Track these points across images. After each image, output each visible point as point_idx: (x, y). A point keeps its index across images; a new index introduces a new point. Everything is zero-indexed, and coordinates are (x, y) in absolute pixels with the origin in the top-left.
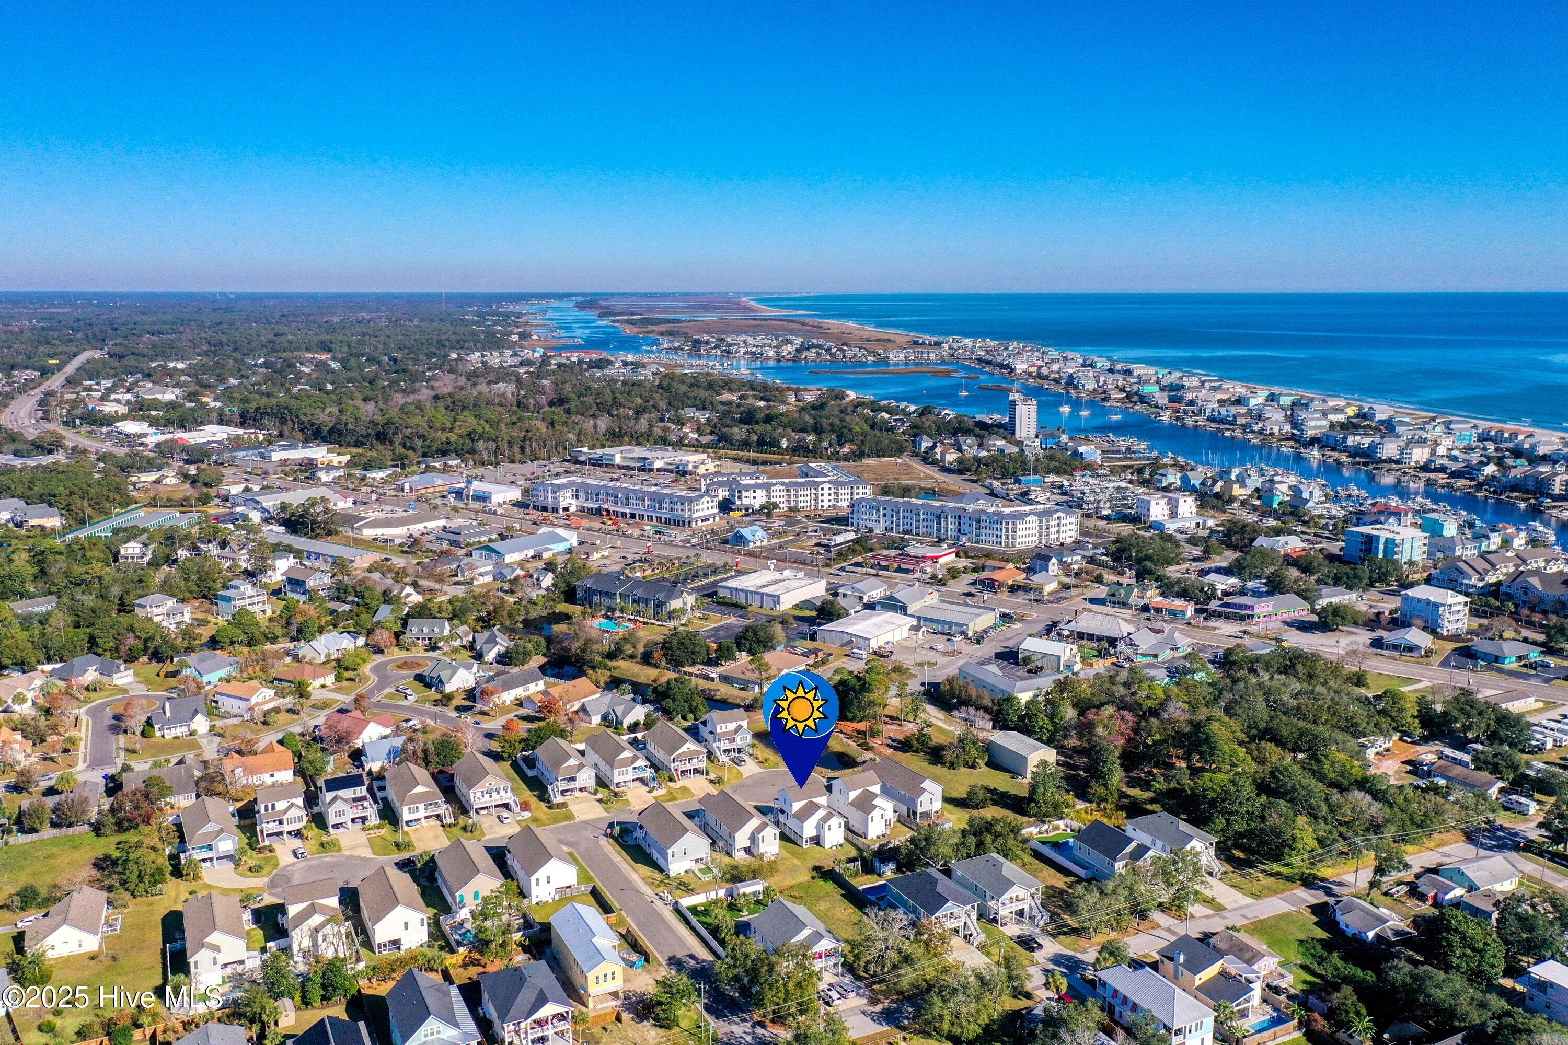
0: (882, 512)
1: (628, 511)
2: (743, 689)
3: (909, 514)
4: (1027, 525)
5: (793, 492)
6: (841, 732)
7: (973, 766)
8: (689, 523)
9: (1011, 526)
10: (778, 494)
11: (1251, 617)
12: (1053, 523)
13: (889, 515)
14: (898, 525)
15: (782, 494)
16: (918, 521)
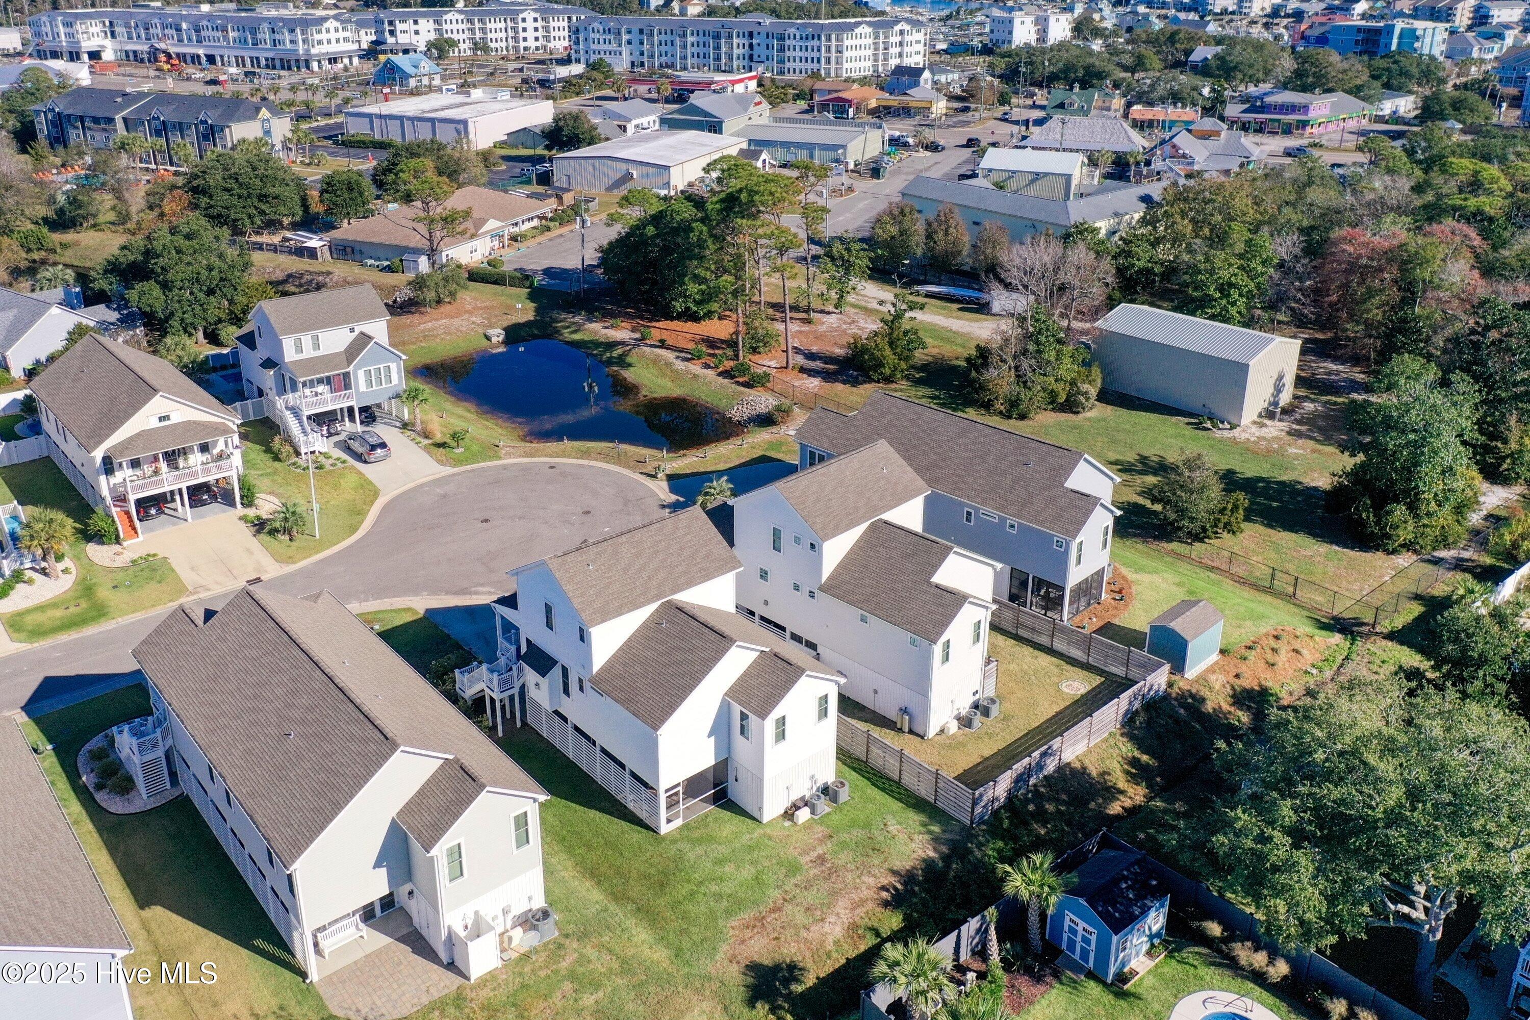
0: (625, 37)
1: (201, 52)
2: (390, 269)
3: (669, 38)
4: (858, 42)
5: (478, 25)
6: (662, 344)
7: (1070, 406)
8: (307, 62)
9: (834, 43)
10: (454, 27)
11: (1303, 124)
12: (895, 39)
13: (635, 42)
14: (652, 56)
15: (461, 26)
16: (685, 47)
